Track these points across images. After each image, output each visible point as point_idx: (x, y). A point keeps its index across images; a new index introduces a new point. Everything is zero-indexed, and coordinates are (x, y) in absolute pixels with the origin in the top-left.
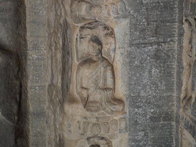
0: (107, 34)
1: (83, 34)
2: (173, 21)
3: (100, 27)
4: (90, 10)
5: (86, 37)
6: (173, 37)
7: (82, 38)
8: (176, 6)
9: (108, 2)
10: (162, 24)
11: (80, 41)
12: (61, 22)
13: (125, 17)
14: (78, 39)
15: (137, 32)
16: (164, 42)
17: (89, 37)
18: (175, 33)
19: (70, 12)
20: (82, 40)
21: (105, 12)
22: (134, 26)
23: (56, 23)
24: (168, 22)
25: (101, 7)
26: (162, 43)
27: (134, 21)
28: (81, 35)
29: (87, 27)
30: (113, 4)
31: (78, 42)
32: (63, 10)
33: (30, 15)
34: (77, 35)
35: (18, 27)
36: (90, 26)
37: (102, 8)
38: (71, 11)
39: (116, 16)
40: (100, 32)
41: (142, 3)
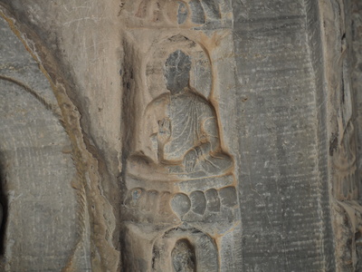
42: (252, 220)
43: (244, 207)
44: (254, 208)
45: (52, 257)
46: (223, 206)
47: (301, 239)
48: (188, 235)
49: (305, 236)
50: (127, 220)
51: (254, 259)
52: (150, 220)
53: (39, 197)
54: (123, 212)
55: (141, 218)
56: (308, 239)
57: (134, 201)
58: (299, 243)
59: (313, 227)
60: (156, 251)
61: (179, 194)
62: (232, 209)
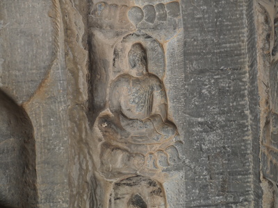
0: (154, 192)
1: (120, 193)
2: (246, 173)
3: (144, 183)
4: (129, 160)
5: (123, 198)
6: (247, 195)
7: (118, 199)
8: (249, 152)
9: (153, 149)
10: (231, 177)
11: (115, 203)
12: (88, 179)
13: (178, 169)
14: (113, 200)
15: (196, 190)
16: (235, 203)
17: (128, 197)
18: (249, 189)
19: (100, 165)
20: (118, 201)
21: (149, 163)
22: (191, 182)
23: (81, 181)
24: (239, 174)
25: (144, 156)
26: (232, 203)
27: (191, 174)
28: (116, 194)
29: (124, 184)
30: (160, 151)
31: (113, 205)
32: (90, 163)
33: (41, 153)
34: (111, 195)
35: (24, 172)
36: (129, 182)
37: (146, 158)
38: (102, 164)
39: (165, 168)
40: (144, 190)
41: (201, 149)
42: (192, 27)
43: (186, 18)
44: (194, 18)
45: (34, 71)
46: (169, 17)
47: (230, 42)
48: (141, 40)
49: (233, 40)
50: (93, 27)
51: (193, 57)
52: (111, 27)
53: (23, 25)
54: (90, 20)
55: (105, 25)
56: (235, 42)
57: (99, 12)
58: (228, 45)
59: (239, 33)
60: (116, 53)
61: (134, 7)
62: (176, 19)
